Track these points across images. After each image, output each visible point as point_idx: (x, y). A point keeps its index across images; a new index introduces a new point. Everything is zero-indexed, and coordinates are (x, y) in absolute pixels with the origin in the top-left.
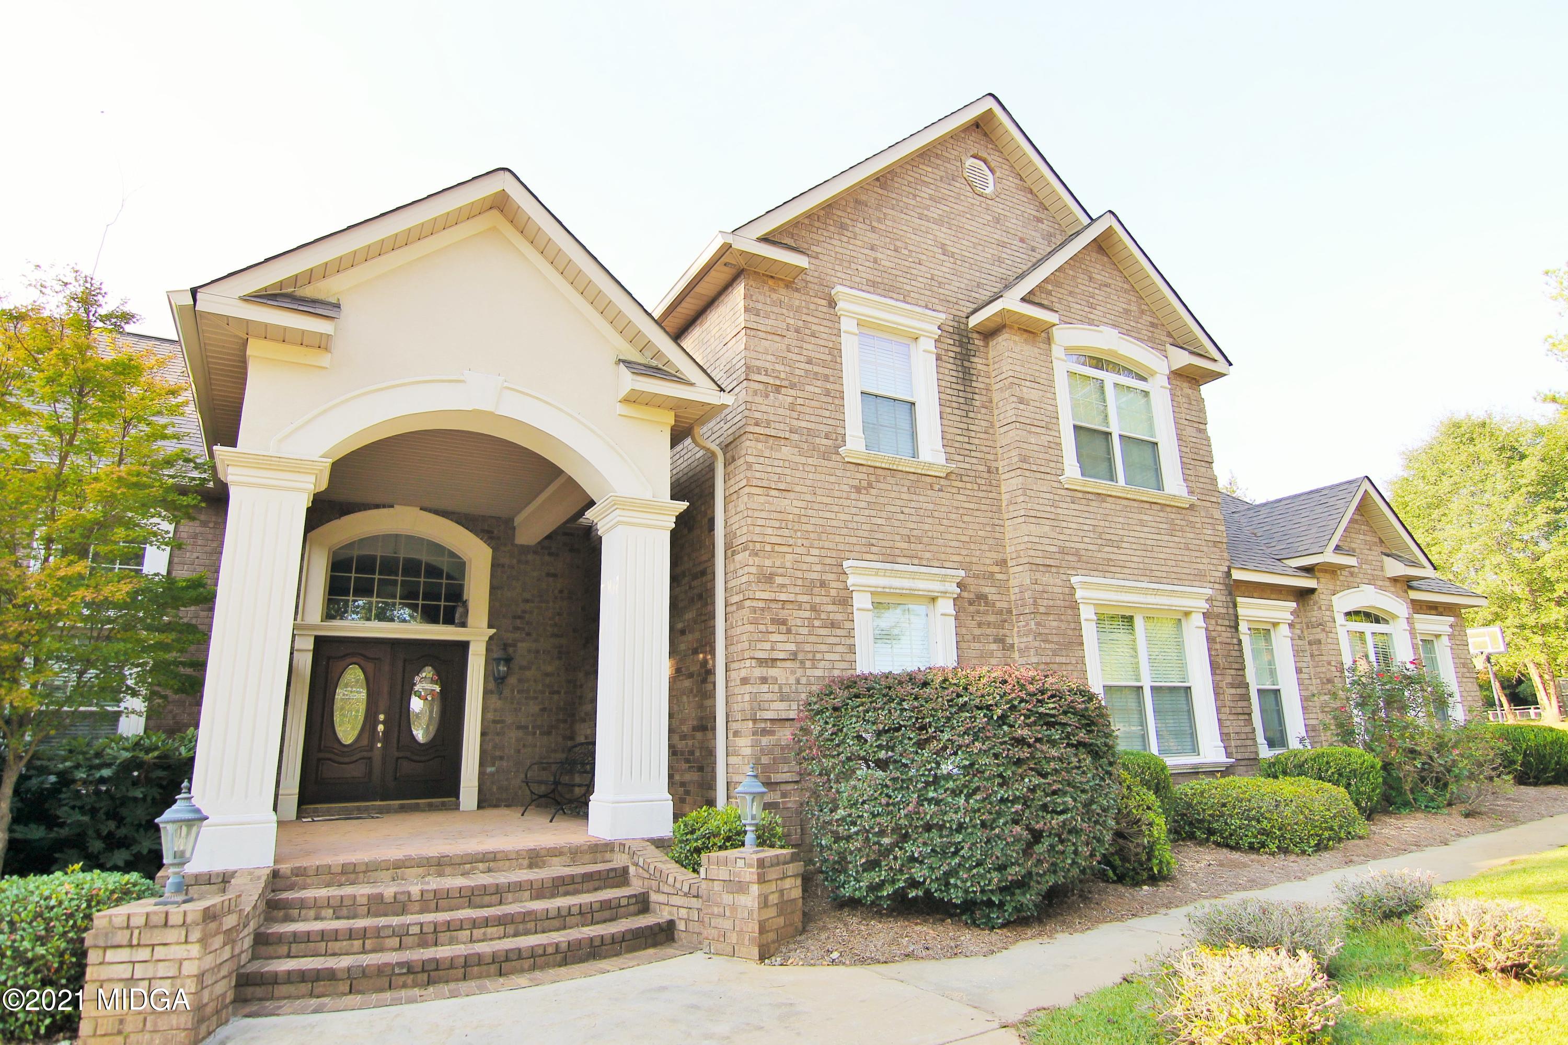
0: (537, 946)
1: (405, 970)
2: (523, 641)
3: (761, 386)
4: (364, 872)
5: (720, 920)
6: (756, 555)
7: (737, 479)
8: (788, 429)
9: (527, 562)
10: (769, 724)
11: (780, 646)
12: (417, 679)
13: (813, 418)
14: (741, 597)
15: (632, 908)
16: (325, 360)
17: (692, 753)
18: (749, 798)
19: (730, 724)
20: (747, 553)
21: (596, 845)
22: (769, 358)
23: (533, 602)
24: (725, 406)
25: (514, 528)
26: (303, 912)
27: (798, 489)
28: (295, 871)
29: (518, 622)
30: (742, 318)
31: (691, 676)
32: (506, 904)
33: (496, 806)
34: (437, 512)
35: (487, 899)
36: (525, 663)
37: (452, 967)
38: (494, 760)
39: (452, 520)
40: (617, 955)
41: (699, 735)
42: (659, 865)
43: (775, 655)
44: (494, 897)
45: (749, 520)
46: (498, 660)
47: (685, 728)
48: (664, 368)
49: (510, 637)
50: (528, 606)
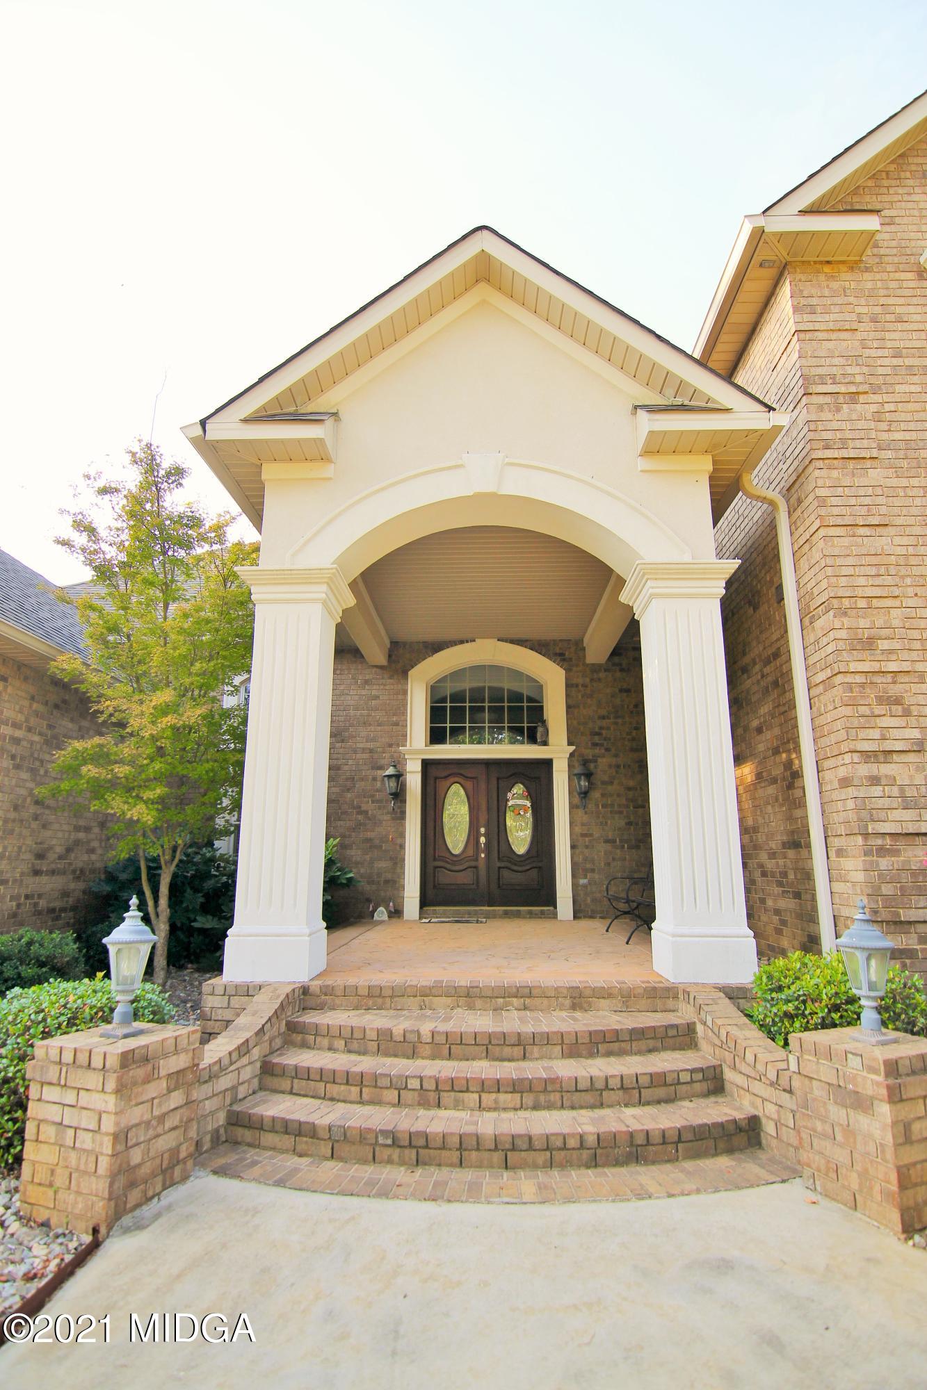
0: (553, 1134)
1: (389, 1142)
2: (603, 756)
3: (828, 399)
4: (391, 997)
5: (827, 1144)
6: (845, 614)
7: (807, 523)
8: (874, 445)
9: (599, 680)
10: (888, 840)
11: (895, 733)
12: (510, 795)
13: (912, 426)
14: (828, 672)
15: (697, 1086)
16: (329, 470)
17: (784, 874)
18: (860, 956)
19: (829, 840)
20: (831, 613)
21: (655, 989)
22: (836, 361)
23: (609, 718)
24: (777, 429)
25: (584, 649)
26: (319, 1039)
27: (899, 521)
28: (324, 990)
29: (596, 739)
30: (792, 321)
31: (774, 781)
32: (531, 1060)
33: (592, 917)
34: (512, 642)
35: (507, 1051)
36: (606, 778)
37: (443, 1147)
38: (586, 871)
39: (526, 647)
40: (673, 1160)
41: (791, 853)
42: (734, 1031)
43: (888, 746)
44: (516, 1049)
45: (829, 571)
46: (579, 776)
47: (773, 845)
48: (692, 403)
49: (589, 753)
50: (604, 723)
